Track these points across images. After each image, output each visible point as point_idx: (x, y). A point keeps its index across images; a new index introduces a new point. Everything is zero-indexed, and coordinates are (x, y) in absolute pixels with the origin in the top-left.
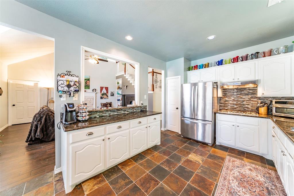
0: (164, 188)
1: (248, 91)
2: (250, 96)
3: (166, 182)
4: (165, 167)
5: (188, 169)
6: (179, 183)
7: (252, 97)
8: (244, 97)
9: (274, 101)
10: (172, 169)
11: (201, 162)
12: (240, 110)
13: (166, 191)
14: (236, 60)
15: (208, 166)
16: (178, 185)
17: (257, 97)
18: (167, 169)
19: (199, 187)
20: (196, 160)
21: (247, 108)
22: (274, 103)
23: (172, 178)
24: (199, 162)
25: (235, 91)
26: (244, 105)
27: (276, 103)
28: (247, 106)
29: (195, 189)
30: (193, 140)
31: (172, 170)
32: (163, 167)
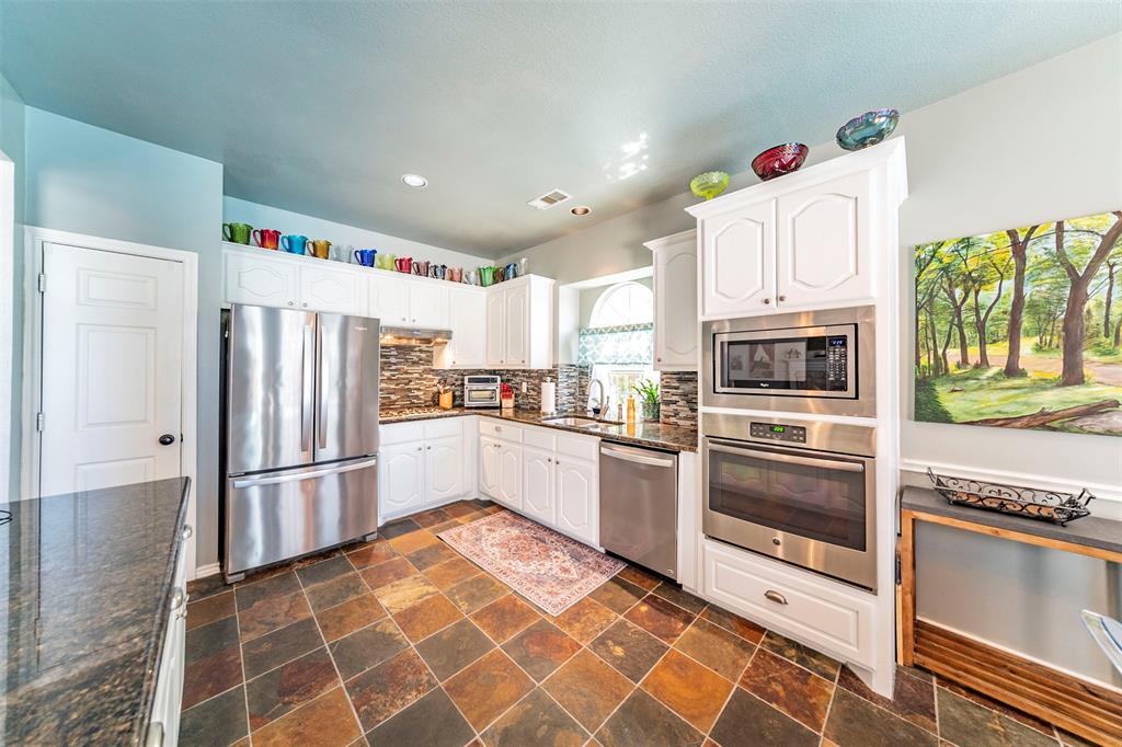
0: (506, 729)
1: (418, 354)
2: (422, 367)
3: (480, 718)
4: (399, 702)
5: (445, 629)
6: (495, 673)
7: (425, 371)
8: (410, 369)
9: (466, 378)
10: (426, 678)
11: (431, 589)
12: (403, 407)
13: (520, 723)
14: (404, 266)
15: (453, 582)
16: (502, 676)
17: (433, 370)
18: (413, 699)
19: (516, 627)
20: (416, 596)
21: (417, 397)
22: (466, 382)
23: (468, 688)
24: (428, 594)
25: (393, 353)
26: (409, 390)
27: (470, 381)
28: (416, 393)
29: (521, 638)
30: (300, 561)
31: (428, 681)
32: (396, 712)
